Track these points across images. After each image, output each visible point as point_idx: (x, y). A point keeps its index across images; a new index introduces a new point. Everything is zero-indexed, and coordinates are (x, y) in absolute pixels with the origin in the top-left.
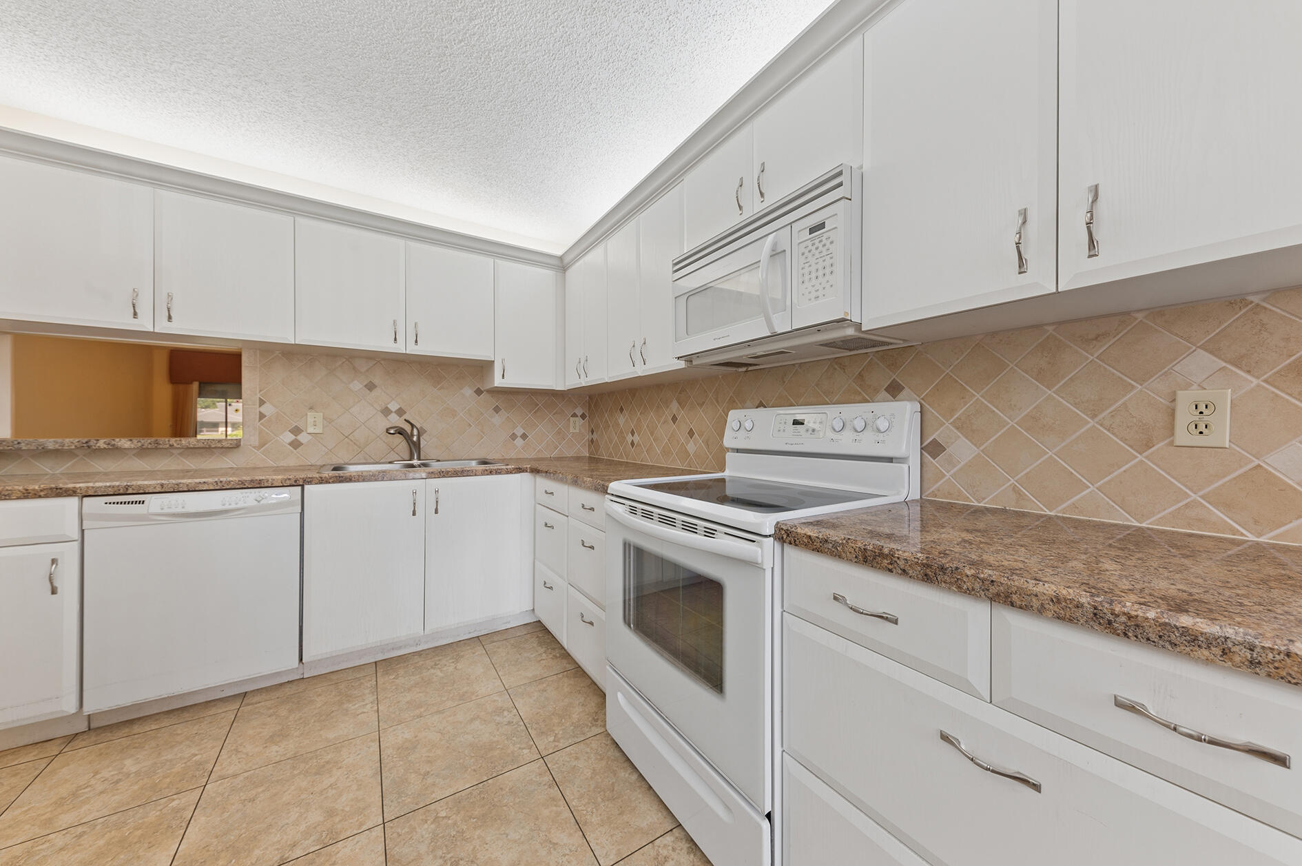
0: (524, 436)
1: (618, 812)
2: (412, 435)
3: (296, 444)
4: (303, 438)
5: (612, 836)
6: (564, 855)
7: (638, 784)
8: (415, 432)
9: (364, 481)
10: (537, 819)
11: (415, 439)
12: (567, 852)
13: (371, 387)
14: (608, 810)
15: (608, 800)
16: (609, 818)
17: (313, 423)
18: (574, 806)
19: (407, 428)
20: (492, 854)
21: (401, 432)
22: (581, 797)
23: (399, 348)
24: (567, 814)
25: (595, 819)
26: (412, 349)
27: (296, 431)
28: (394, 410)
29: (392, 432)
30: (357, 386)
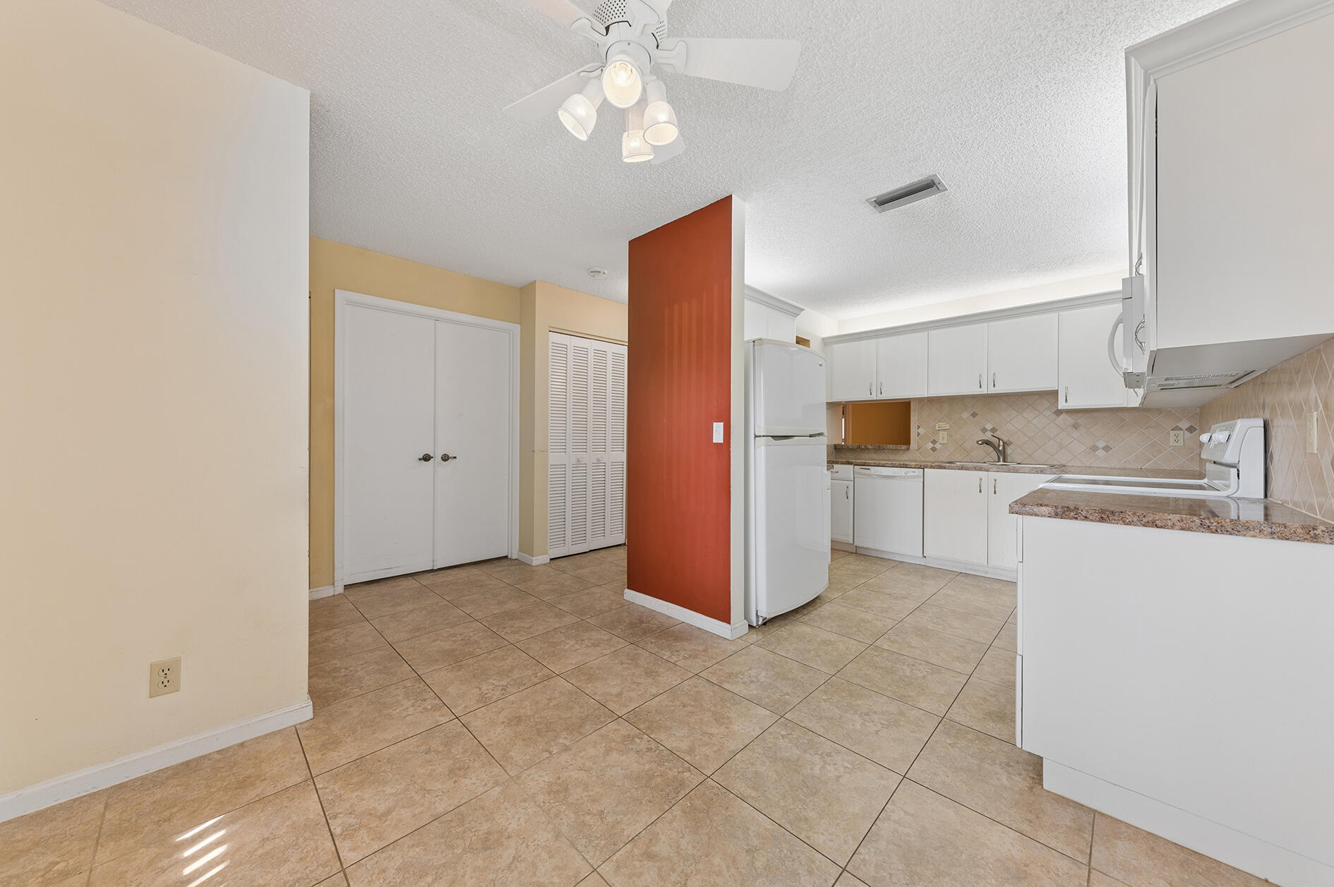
0: (1107, 448)
2: (999, 446)
3: (934, 449)
4: (938, 446)
8: (1001, 443)
9: (952, 469)
11: (1001, 448)
13: (974, 415)
17: (942, 438)
19: (995, 441)
21: (987, 443)
23: (984, 391)
26: (992, 390)
27: (934, 442)
28: (989, 429)
29: (980, 443)
30: (966, 415)
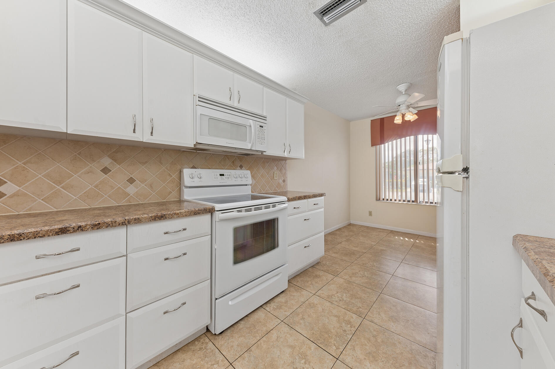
1: (260, 323)
5: (270, 322)
6: (281, 333)
7: (246, 320)
10: (269, 348)
12: (279, 332)
14: (259, 326)
15: (255, 327)
16: (263, 325)
18: (260, 338)
20: (288, 357)
22: (255, 337)
24: (264, 339)
25: (265, 329)
